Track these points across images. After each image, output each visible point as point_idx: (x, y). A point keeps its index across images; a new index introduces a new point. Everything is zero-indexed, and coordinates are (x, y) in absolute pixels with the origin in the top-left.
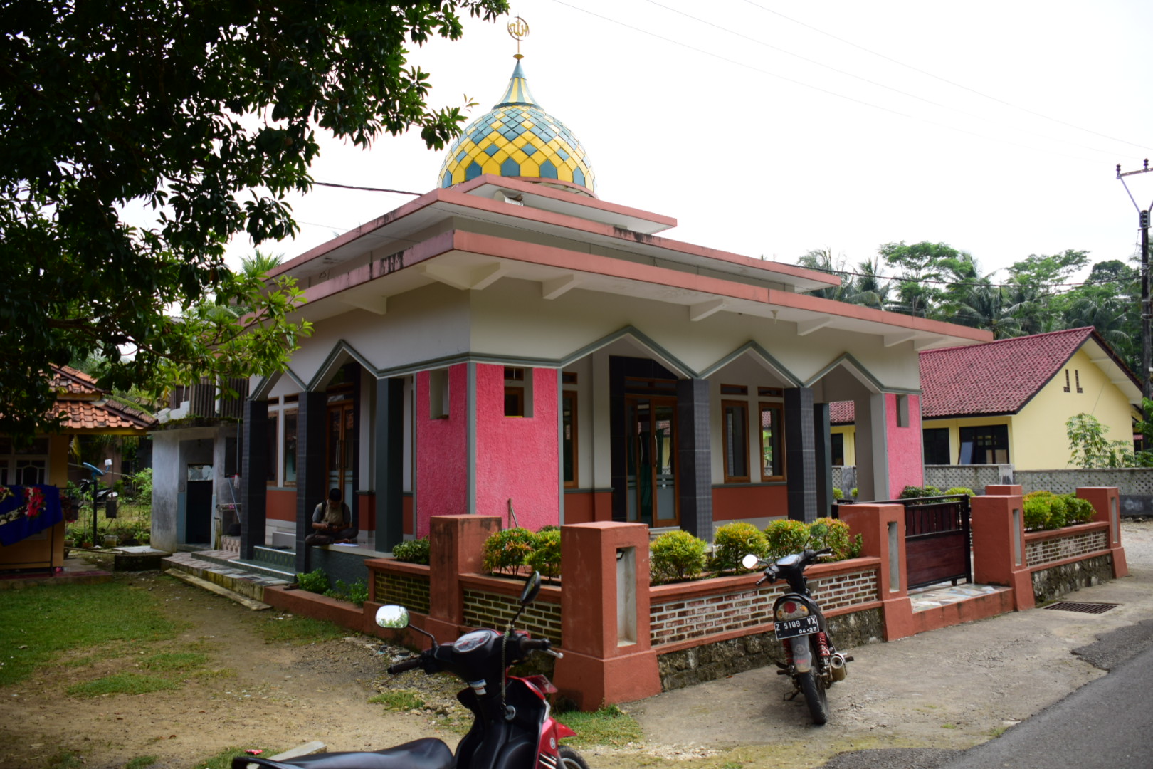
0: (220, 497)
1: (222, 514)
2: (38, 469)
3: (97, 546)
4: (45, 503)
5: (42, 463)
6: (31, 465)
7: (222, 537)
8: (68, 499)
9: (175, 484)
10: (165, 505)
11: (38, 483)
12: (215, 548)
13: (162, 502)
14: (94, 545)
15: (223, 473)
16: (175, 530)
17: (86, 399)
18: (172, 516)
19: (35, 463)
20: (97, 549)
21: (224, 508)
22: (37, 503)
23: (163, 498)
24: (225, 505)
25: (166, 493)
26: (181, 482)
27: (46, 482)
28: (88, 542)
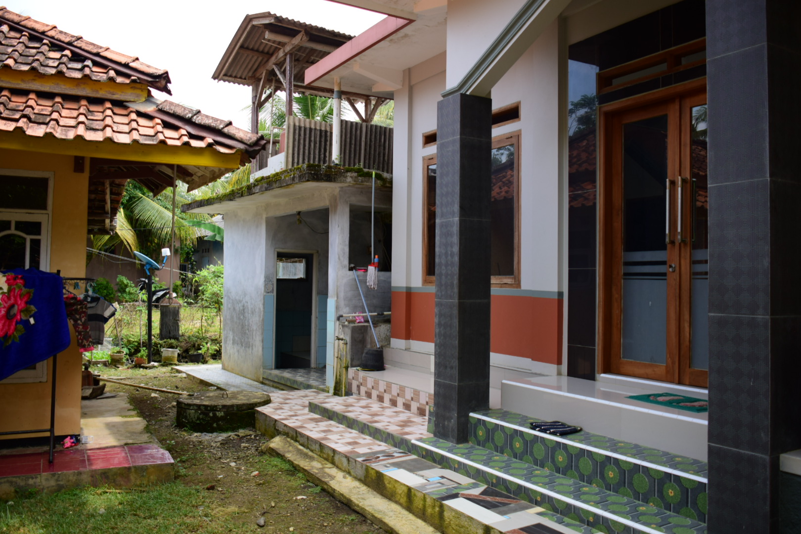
0: (342, 303)
1: (348, 331)
2: (28, 238)
3: (152, 363)
4: (33, 308)
5: (34, 228)
6: (13, 231)
7: (352, 371)
8: (81, 302)
9: (260, 281)
10: (243, 311)
11: (27, 266)
12: (337, 392)
13: (239, 307)
14: (149, 362)
15: (346, 262)
16: (260, 349)
17: (118, 96)
18: (255, 328)
19: (20, 226)
20: (154, 367)
21: (350, 322)
22: (15, 310)
23: (240, 301)
24: (351, 316)
25: (245, 295)
26: (267, 279)
27: (45, 266)
28: (142, 356)
